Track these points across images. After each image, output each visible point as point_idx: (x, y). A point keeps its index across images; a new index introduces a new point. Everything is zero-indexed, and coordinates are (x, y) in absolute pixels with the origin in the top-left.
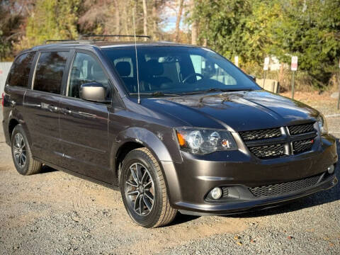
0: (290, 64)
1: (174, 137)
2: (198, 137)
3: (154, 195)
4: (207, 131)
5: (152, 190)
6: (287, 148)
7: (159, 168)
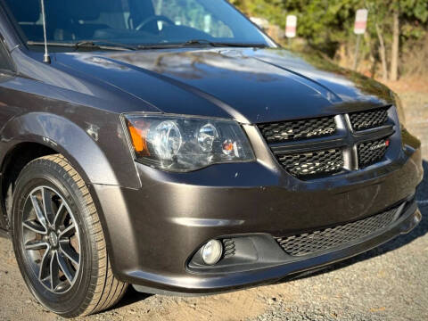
0: (284, 27)
1: (122, 132)
2: (173, 133)
3: (79, 251)
4: (192, 121)
5: (76, 242)
6: (346, 156)
7: (89, 199)
